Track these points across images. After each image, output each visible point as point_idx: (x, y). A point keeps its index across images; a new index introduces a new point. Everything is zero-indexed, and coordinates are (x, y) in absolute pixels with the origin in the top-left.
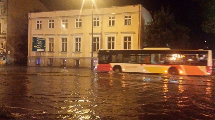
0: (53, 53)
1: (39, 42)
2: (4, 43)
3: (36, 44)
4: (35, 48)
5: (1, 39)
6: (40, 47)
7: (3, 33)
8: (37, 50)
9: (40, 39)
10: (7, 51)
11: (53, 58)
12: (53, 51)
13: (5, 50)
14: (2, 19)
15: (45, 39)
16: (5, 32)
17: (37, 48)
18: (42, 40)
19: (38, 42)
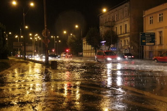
0: (162, 46)
1: (148, 37)
2: (129, 41)
3: (145, 39)
4: (144, 42)
5: (127, 37)
6: (149, 41)
7: (128, 32)
8: (146, 44)
9: (148, 34)
10: (130, 46)
11: (162, 51)
12: (162, 44)
13: (129, 46)
14: (127, 21)
15: (154, 33)
16: (129, 31)
17: (145, 43)
18: (151, 35)
19: (146, 36)
